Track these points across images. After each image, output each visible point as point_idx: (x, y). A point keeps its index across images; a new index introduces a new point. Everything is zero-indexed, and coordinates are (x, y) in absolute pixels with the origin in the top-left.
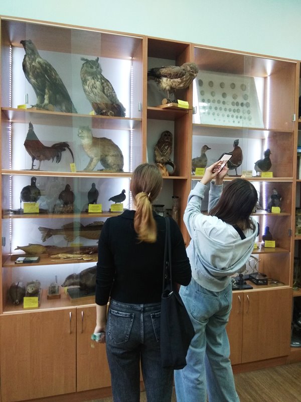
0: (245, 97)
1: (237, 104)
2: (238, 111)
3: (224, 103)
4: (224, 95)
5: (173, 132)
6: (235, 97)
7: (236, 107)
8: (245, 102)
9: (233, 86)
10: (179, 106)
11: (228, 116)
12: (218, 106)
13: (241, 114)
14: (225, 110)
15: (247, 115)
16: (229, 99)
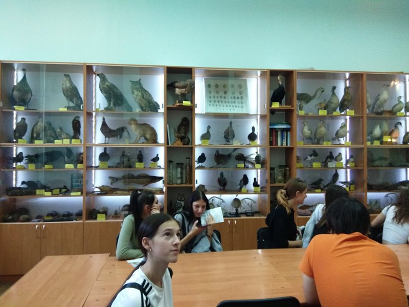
0: (241, 93)
1: (234, 98)
2: (235, 102)
3: (225, 98)
4: (225, 93)
6: (233, 93)
7: (233, 100)
8: (240, 96)
9: (232, 86)
10: (184, 105)
11: (227, 106)
12: (220, 100)
13: (237, 104)
14: (225, 102)
15: (240, 105)
16: (230, 94)
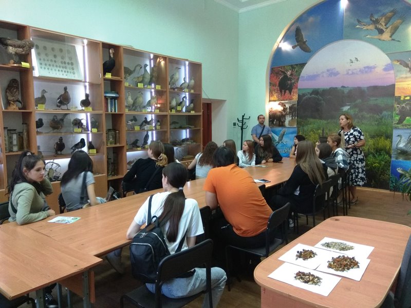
0: (71, 58)
2: (66, 68)
4: (55, 56)
5: (19, 80)
6: (63, 58)
7: (64, 65)
8: (70, 62)
9: (61, 50)
10: (22, 66)
11: (59, 71)
12: (51, 64)
13: (68, 70)
14: (57, 66)
15: (72, 71)
16: (59, 59)
